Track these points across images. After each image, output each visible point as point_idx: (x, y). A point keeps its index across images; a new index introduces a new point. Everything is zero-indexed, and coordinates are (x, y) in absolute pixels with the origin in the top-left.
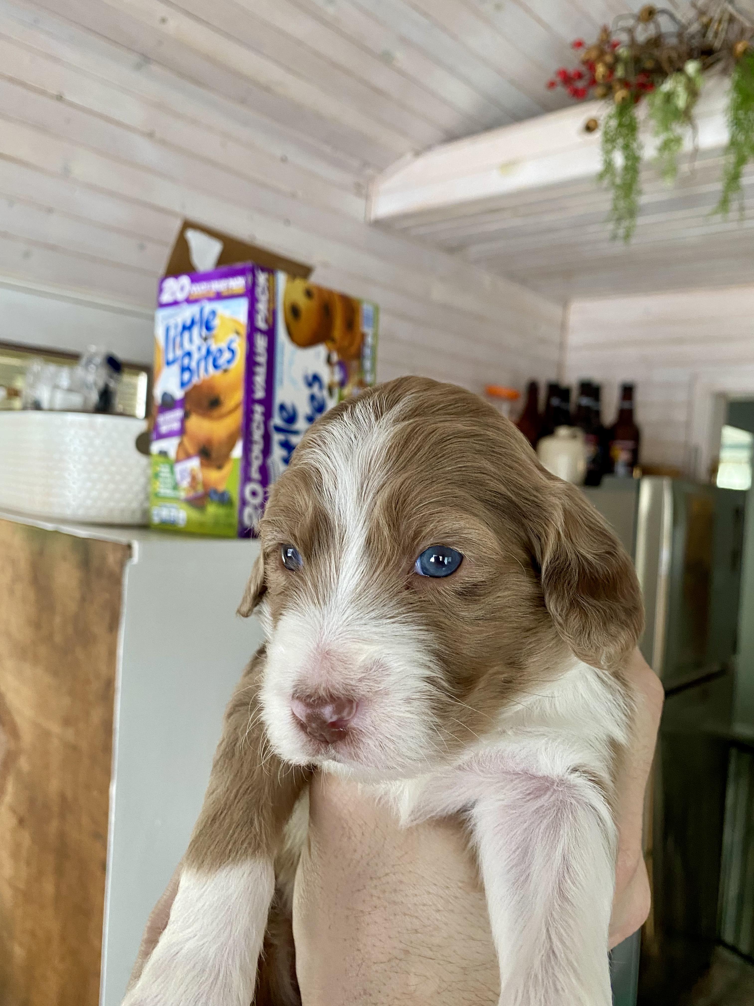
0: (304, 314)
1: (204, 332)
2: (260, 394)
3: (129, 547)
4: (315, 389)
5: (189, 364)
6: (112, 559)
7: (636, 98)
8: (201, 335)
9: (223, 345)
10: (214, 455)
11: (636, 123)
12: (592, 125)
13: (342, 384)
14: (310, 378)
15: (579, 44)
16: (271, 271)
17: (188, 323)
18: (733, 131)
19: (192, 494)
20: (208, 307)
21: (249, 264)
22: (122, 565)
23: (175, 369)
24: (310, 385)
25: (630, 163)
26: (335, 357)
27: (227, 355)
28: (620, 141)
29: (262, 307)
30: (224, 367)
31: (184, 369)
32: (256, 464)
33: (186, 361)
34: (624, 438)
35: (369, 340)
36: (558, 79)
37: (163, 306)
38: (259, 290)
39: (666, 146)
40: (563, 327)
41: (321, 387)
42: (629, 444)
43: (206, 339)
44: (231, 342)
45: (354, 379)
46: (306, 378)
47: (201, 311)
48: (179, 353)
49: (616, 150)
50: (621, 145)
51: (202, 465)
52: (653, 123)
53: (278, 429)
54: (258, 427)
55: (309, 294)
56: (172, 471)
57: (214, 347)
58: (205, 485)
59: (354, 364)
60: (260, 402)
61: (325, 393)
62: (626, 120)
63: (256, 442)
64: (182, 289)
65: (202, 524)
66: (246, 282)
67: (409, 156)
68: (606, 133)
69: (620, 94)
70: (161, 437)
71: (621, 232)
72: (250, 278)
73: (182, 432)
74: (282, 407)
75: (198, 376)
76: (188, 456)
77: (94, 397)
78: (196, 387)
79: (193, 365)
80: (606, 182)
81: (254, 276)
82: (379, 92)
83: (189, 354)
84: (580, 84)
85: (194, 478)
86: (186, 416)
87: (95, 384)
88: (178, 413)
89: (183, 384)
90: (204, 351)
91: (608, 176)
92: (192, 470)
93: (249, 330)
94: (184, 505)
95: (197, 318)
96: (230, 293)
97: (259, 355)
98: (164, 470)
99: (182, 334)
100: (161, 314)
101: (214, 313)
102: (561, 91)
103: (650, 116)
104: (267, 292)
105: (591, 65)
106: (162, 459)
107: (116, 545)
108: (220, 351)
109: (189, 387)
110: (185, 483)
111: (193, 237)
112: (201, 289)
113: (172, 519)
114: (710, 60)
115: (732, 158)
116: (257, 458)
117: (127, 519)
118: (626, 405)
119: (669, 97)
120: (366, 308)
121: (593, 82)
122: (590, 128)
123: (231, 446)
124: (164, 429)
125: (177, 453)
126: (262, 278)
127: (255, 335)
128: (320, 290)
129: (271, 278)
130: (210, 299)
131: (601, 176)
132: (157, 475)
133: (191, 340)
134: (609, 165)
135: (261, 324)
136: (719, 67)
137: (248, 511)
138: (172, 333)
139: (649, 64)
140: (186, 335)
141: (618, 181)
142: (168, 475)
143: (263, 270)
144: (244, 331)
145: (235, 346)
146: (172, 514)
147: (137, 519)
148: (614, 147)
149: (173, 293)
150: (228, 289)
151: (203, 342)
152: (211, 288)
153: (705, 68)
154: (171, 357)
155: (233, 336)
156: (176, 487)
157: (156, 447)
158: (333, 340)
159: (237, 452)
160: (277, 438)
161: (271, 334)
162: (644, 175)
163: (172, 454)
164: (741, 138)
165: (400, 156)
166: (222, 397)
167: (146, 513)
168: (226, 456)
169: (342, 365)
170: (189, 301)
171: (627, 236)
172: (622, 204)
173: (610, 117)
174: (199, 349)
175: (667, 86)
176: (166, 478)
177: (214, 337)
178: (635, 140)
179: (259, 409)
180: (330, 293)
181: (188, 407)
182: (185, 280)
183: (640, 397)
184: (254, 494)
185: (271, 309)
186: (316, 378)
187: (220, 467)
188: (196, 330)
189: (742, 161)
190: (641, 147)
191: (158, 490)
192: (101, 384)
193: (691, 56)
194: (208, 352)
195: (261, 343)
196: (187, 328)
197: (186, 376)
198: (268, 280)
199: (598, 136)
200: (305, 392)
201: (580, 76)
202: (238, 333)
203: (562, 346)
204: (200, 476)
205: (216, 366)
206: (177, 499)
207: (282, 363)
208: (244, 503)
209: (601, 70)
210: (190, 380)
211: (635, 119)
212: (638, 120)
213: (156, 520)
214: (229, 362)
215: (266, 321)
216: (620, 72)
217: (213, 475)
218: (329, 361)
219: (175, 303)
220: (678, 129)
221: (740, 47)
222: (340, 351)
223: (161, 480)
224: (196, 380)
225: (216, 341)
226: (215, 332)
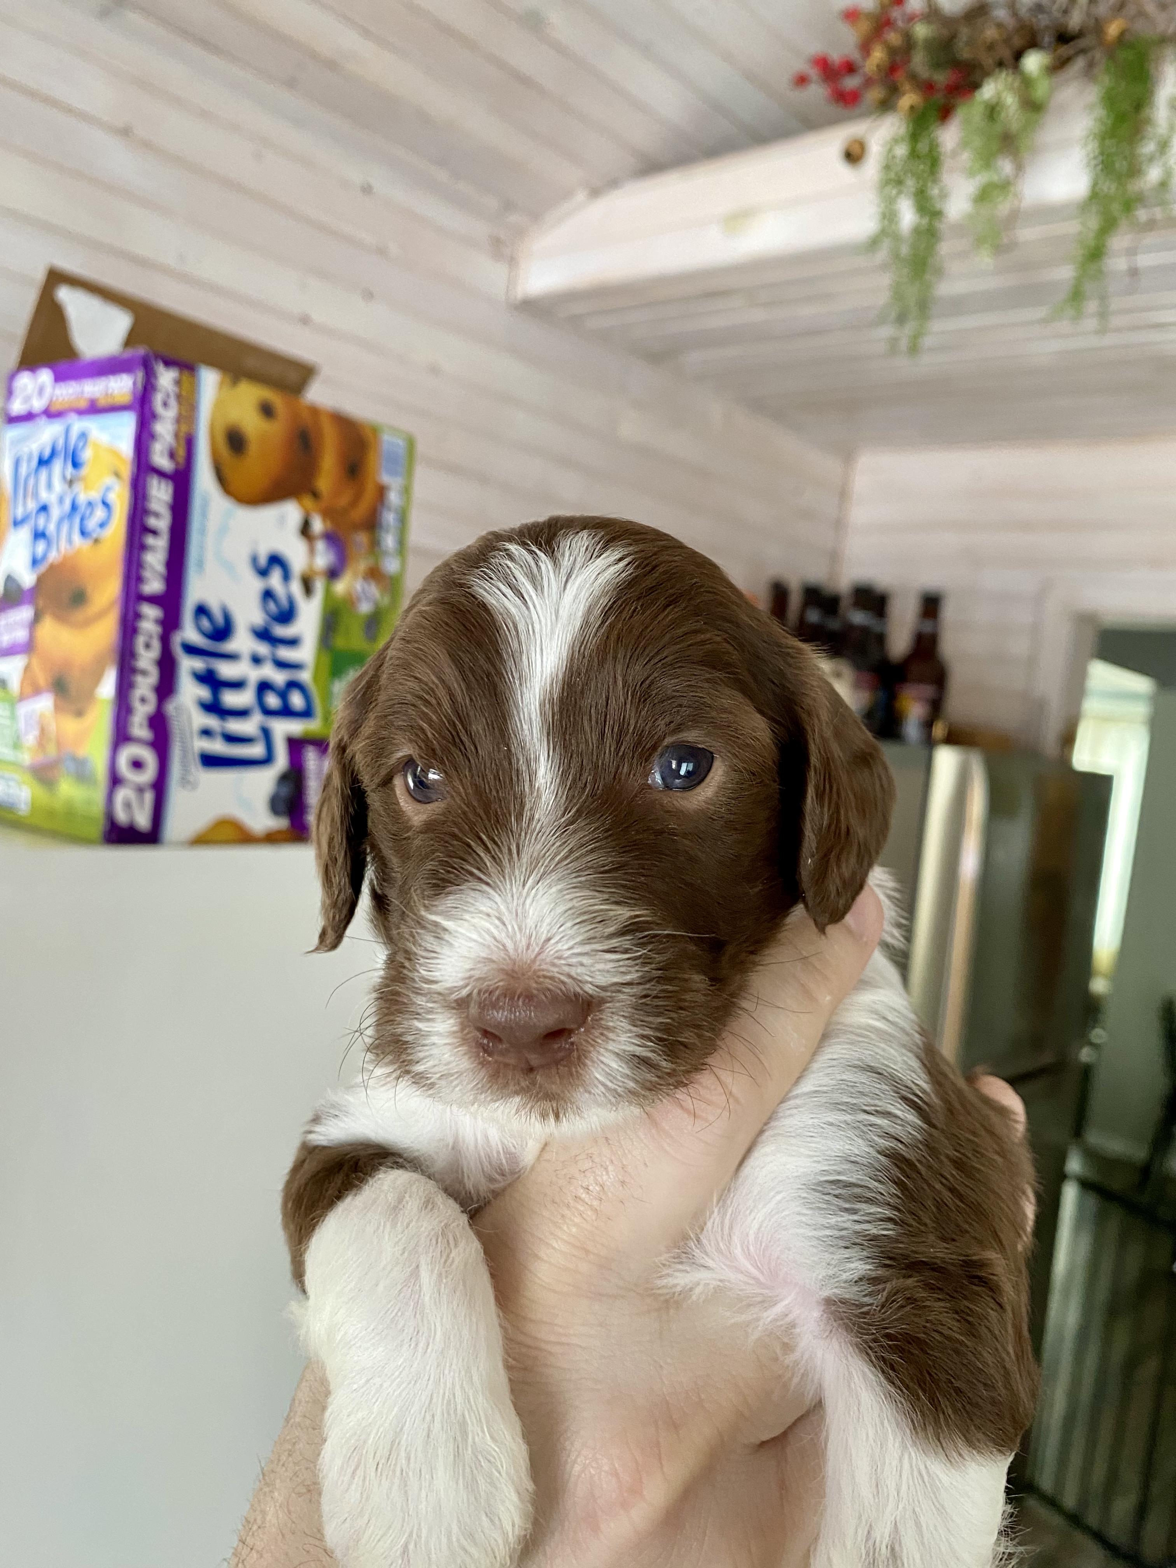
0: (253, 448)
1: (70, 469)
2: (154, 585)
4: (275, 580)
5: (45, 527)
7: (945, 113)
8: (64, 477)
9: (95, 495)
10: (73, 690)
11: (939, 153)
12: (856, 150)
13: (333, 574)
14: (263, 561)
15: (852, 14)
16: (186, 366)
17: (47, 453)
18: (1097, 175)
19: (39, 758)
20: (78, 424)
21: (140, 351)
23: (24, 534)
24: (263, 573)
25: (925, 221)
26: (318, 525)
27: (100, 513)
28: (911, 183)
29: (164, 429)
30: (95, 535)
31: (39, 535)
32: (142, 712)
33: (41, 521)
34: (921, 680)
35: (393, 497)
36: (814, 73)
37: (13, 420)
38: (158, 400)
39: (984, 196)
40: (843, 494)
41: (286, 576)
42: (928, 690)
43: (71, 483)
44: (108, 489)
45: (362, 565)
46: (254, 560)
47: (67, 432)
48: (32, 505)
49: (903, 196)
50: (913, 190)
51: (57, 708)
52: (966, 156)
53: (191, 650)
54: (148, 646)
55: (267, 410)
56: (13, 715)
57: (82, 499)
58: (59, 743)
59: (362, 538)
60: (153, 600)
61: (296, 588)
62: (923, 147)
63: (144, 673)
64: (41, 391)
65: (51, 813)
66: (135, 384)
67: (581, 196)
68: (887, 168)
69: (909, 99)
70: (1, 653)
72: (140, 375)
73: (28, 647)
74: (202, 611)
75: (58, 549)
76: (37, 691)
78: (53, 568)
79: (51, 528)
80: (882, 253)
81: (150, 374)
82: (525, 81)
83: (44, 508)
84: (851, 83)
85: (43, 731)
88: (25, 613)
89: (35, 562)
90: (67, 504)
91: (887, 241)
92: (42, 716)
93: (136, 470)
94: (27, 778)
95: (61, 443)
96: (110, 401)
97: (157, 515)
98: (3, 713)
99: (37, 471)
100: (9, 436)
101: (83, 436)
102: (817, 91)
103: (964, 144)
104: (173, 402)
106: (1, 694)
108: (91, 505)
109: (42, 568)
110: (30, 739)
111: (70, 298)
112: (69, 392)
113: (10, 801)
114: (1065, 50)
115: (1094, 223)
116: (143, 700)
118: (928, 627)
119: (993, 111)
120: (389, 441)
122: (851, 156)
123: (97, 678)
124: (5, 640)
125: (22, 684)
126: (166, 378)
127: (148, 479)
129: (186, 377)
130: (80, 412)
133: (49, 486)
134: (889, 222)
136: (1080, 63)
137: (122, 794)
138: (23, 470)
140: (43, 474)
141: (905, 250)
142: (8, 722)
143: (169, 363)
144: (127, 470)
145: (112, 497)
146: (11, 791)
148: (900, 192)
149: (27, 399)
151: (66, 487)
152: (82, 392)
153: (1058, 66)
154: (20, 513)
155: (110, 480)
156: (17, 744)
158: (315, 495)
159: (107, 687)
160: (187, 665)
161: (181, 479)
163: (15, 684)
164: (1109, 187)
165: (567, 194)
166: (89, 589)
168: (88, 696)
169: (332, 538)
170: (50, 414)
171: (914, 348)
172: (912, 293)
173: (896, 141)
174: (61, 500)
175: (989, 90)
176: (4, 726)
177: (83, 479)
178: (935, 181)
179: (151, 613)
181: (41, 603)
182: (45, 376)
184: (137, 765)
185: (182, 434)
186: (276, 560)
187: (80, 713)
188: (57, 466)
189: (1108, 226)
190: (944, 196)
193: (1033, 43)
194: (74, 507)
195: (160, 494)
196: (44, 462)
197: (41, 547)
198: (178, 383)
199: (867, 172)
200: (255, 585)
201: (850, 68)
202: (117, 475)
204: (52, 727)
205: (83, 533)
206: (16, 765)
207: (203, 531)
208: (115, 780)
209: (877, 57)
210: (44, 557)
211: (937, 146)
212: (942, 150)
214: (102, 525)
215: (172, 455)
217: (70, 726)
218: (305, 530)
219: (29, 417)
220: (1006, 166)
221: (1113, 30)
222: (326, 514)
224: (53, 556)
225: (86, 488)
226: (84, 471)
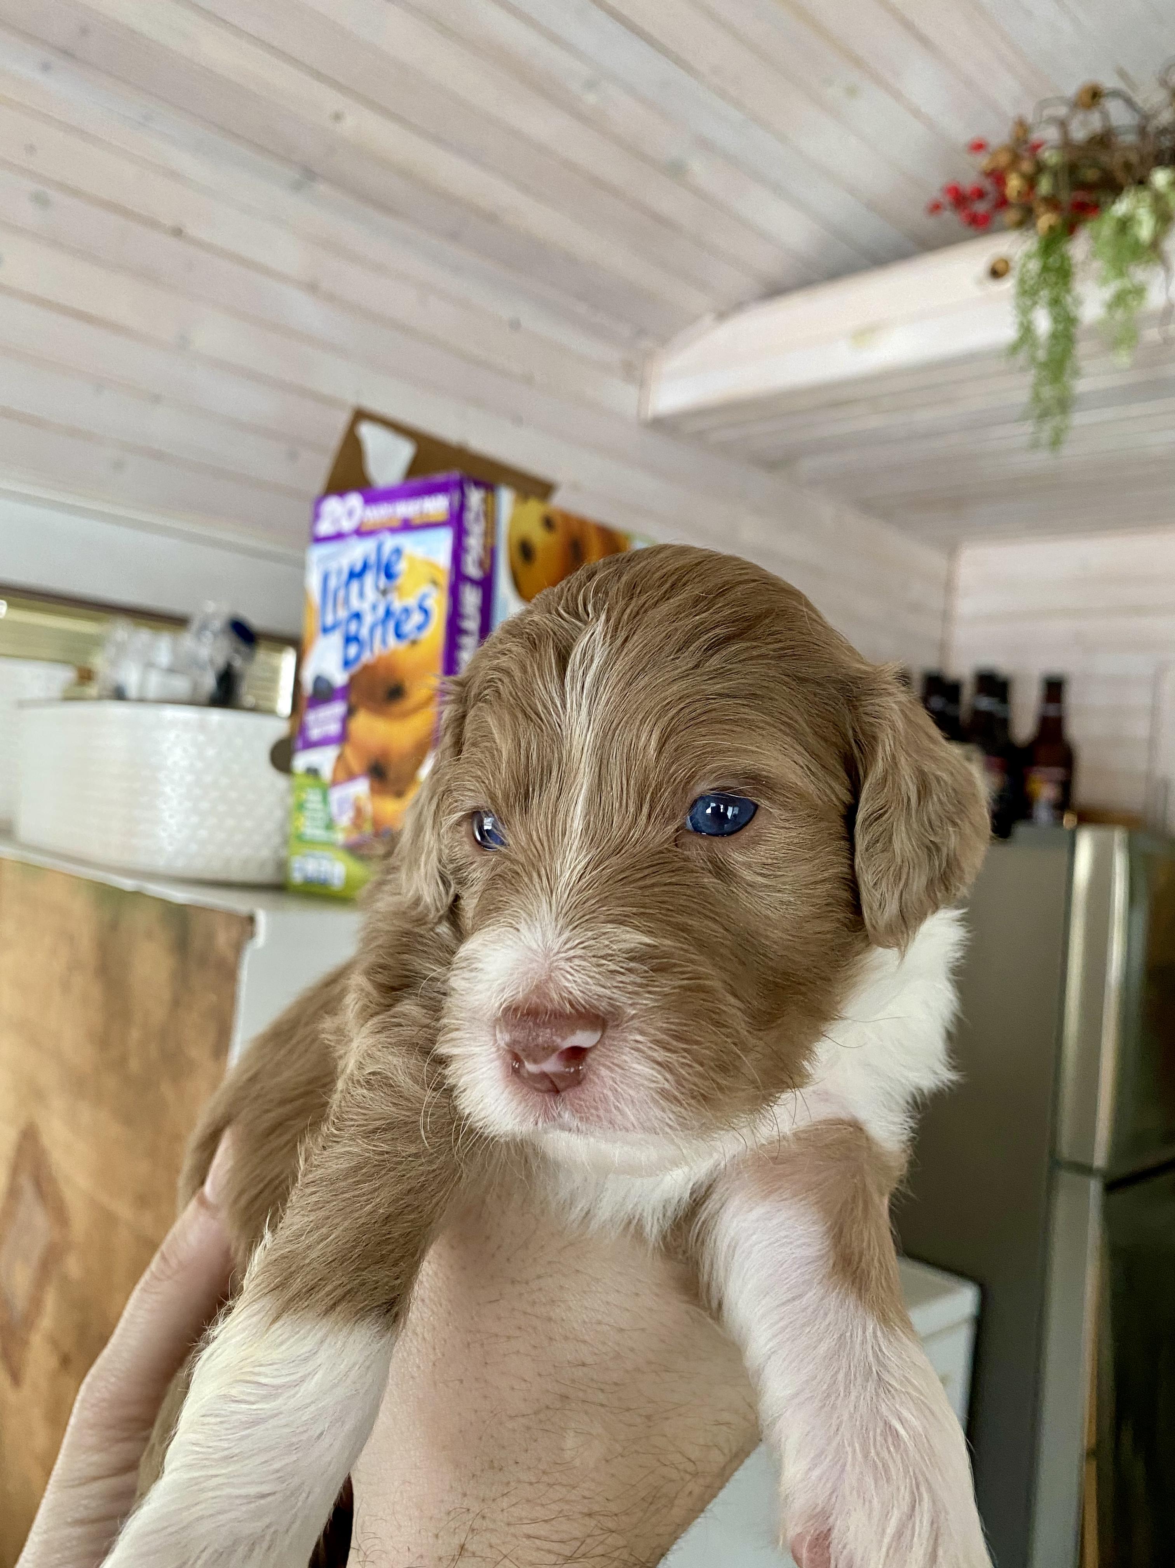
0: (540, 555)
1: (383, 580)
3: (251, 920)
5: (358, 630)
6: (223, 939)
7: (1070, 228)
8: (377, 588)
9: (411, 601)
10: (391, 775)
11: (1070, 265)
12: (1000, 267)
15: (979, 147)
16: (489, 487)
17: (358, 567)
19: (354, 837)
20: (390, 542)
21: (455, 474)
22: (238, 948)
23: (336, 639)
25: (1061, 327)
27: (417, 618)
28: (1045, 294)
29: (474, 543)
30: (412, 637)
31: (349, 639)
33: (353, 627)
34: (1049, 764)
36: (946, 200)
37: (319, 540)
38: (470, 517)
39: (1119, 300)
40: (949, 587)
42: (1057, 773)
43: (384, 592)
44: (424, 597)
47: (379, 549)
48: (342, 614)
49: (1038, 307)
50: (1046, 300)
51: (373, 790)
52: (1097, 265)
55: (548, 523)
56: (325, 800)
57: (397, 605)
58: (376, 823)
62: (1055, 262)
64: (350, 513)
66: (451, 504)
67: (708, 320)
68: (1022, 281)
69: (1046, 220)
70: (310, 745)
71: (1046, 434)
72: (456, 497)
73: (342, 738)
75: (372, 650)
76: (351, 777)
77: (209, 682)
78: (366, 668)
79: (364, 632)
80: (1022, 357)
81: (463, 495)
82: (665, 222)
83: (357, 616)
84: (981, 207)
85: (359, 812)
86: (351, 712)
87: (212, 662)
88: (337, 709)
89: (347, 663)
90: (381, 611)
91: (1026, 348)
92: (357, 799)
93: (453, 578)
94: (342, 855)
95: (373, 559)
96: (426, 520)
97: (468, 618)
98: (313, 798)
99: (348, 583)
100: (317, 554)
101: (398, 552)
102: (951, 217)
103: (1094, 254)
104: (482, 519)
105: (998, 177)
106: (309, 781)
107: (230, 916)
108: (407, 611)
109: (356, 668)
110: (345, 820)
111: (368, 433)
112: (380, 513)
113: (323, 877)
117: (253, 875)
118: (1052, 710)
119: (1125, 225)
121: (1003, 203)
122: (996, 273)
123: (419, 763)
124: (315, 733)
125: (335, 771)
126: (475, 497)
127: (461, 587)
128: (567, 518)
129: (490, 498)
130: (393, 530)
131: (1014, 349)
132: (301, 807)
133: (361, 594)
134: (1027, 331)
135: (472, 569)
138: (333, 583)
139: (1091, 175)
140: (355, 586)
141: (1041, 355)
142: (319, 806)
143: (478, 484)
144: (444, 580)
145: (430, 603)
146: (323, 869)
147: (267, 875)
148: (1035, 303)
149: (336, 521)
150: (421, 513)
151: (380, 597)
152: (394, 513)
154: (329, 620)
155: (426, 588)
156: (330, 825)
157: (302, 761)
161: (487, 585)
162: (1083, 348)
163: (327, 772)
166: (407, 684)
167: (282, 865)
168: (411, 778)
170: (361, 533)
171: (1056, 442)
172: (1048, 392)
173: (1029, 256)
174: (374, 607)
175: (1121, 207)
176: (315, 810)
177: (398, 589)
178: (1068, 291)
180: (582, 523)
181: (354, 698)
182: (355, 500)
183: (1073, 697)
185: (489, 546)
187: (399, 794)
188: (369, 579)
190: (1078, 302)
191: (302, 829)
192: (220, 661)
193: (1159, 161)
194: (388, 613)
195: (471, 598)
196: (356, 575)
197: (353, 650)
198: (485, 501)
199: (1008, 285)
201: (980, 194)
202: (435, 583)
203: (946, 616)
204: (369, 808)
205: (399, 635)
206: (330, 844)
209: (1014, 184)
210: (358, 657)
211: (1069, 259)
212: (1074, 261)
213: (297, 877)
214: (420, 628)
215: (481, 564)
216: (1045, 186)
217: (390, 807)
219: (339, 536)
220: (1140, 274)
223: (307, 814)
224: (367, 657)
225: (401, 596)
226: (399, 581)
